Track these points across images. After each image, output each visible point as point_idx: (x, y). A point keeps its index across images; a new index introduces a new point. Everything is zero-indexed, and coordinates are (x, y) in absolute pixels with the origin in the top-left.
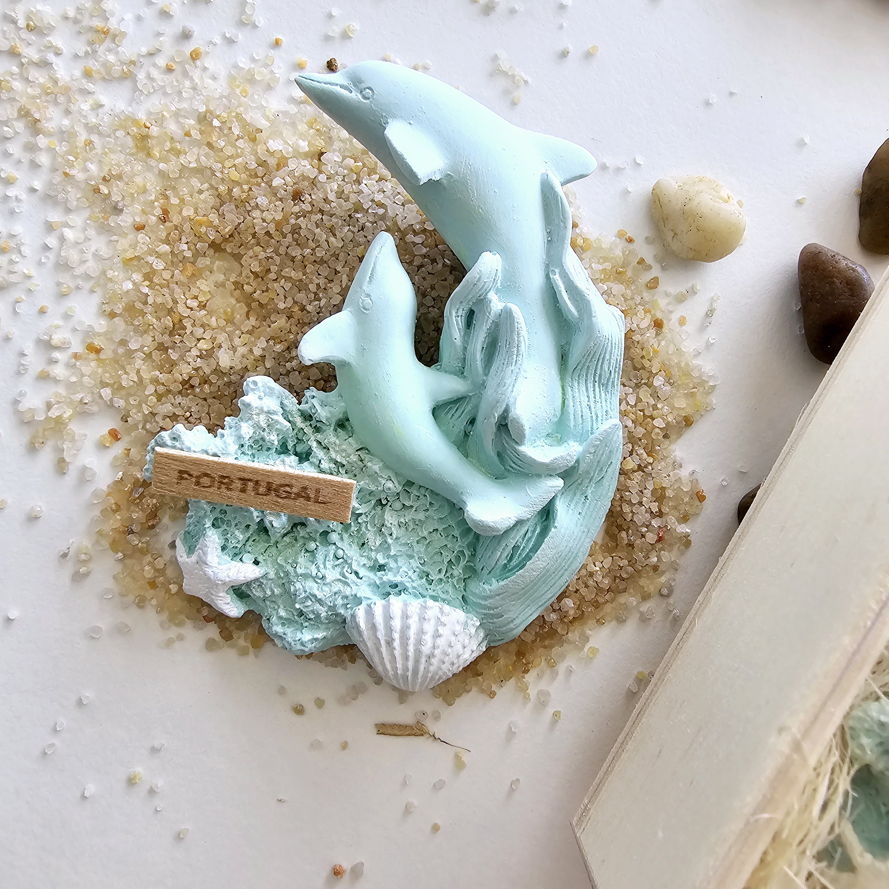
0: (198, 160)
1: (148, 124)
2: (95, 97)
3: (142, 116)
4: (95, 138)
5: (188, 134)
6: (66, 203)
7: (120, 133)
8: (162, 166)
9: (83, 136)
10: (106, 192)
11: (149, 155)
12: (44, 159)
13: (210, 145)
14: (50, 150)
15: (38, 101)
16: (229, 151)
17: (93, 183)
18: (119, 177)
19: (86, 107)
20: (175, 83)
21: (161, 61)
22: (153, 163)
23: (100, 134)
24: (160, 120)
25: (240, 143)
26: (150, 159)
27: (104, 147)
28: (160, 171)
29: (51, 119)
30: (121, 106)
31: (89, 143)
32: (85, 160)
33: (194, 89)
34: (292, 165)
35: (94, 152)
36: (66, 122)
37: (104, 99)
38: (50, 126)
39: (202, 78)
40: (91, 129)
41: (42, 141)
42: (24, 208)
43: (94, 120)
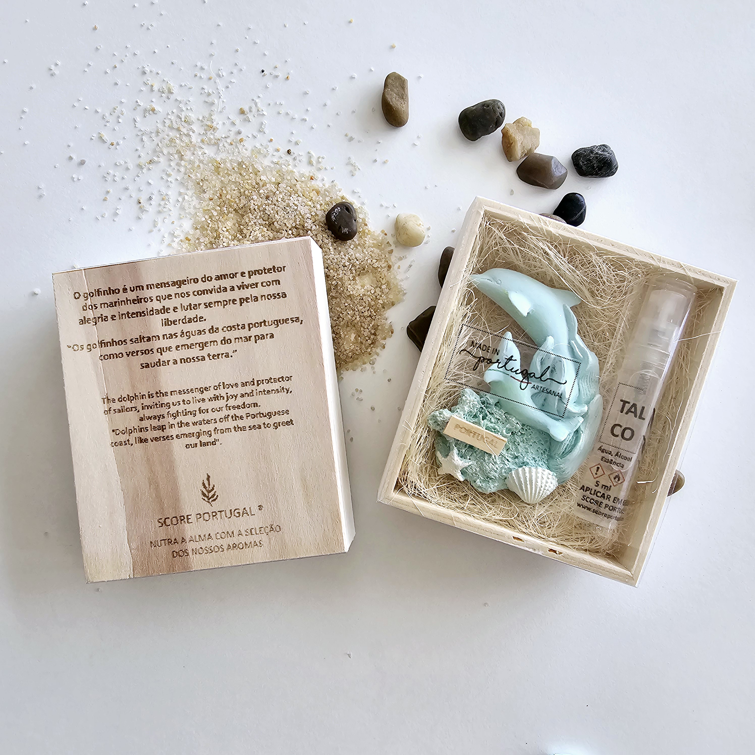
0: (235, 179)
1: (220, 163)
2: (203, 150)
3: (219, 160)
4: (201, 165)
5: (234, 169)
6: (187, 186)
7: (210, 165)
8: (223, 179)
9: (197, 163)
10: (202, 185)
11: (219, 174)
12: (182, 169)
13: (241, 174)
14: (185, 166)
15: (184, 148)
16: (247, 177)
17: (198, 181)
18: (207, 180)
19: (200, 153)
20: (233, 150)
21: (229, 141)
22: (220, 177)
23: (203, 163)
24: (225, 162)
25: (251, 175)
26: (219, 176)
27: (204, 169)
28: (222, 180)
29: (187, 155)
30: (212, 155)
31: (199, 166)
32: (197, 172)
33: (239, 152)
34: (268, 186)
35: (200, 170)
36: (192, 158)
37: (206, 151)
38: (185, 157)
39: (242, 149)
40: (201, 161)
41: (183, 163)
42: (172, 185)
43: (202, 158)
